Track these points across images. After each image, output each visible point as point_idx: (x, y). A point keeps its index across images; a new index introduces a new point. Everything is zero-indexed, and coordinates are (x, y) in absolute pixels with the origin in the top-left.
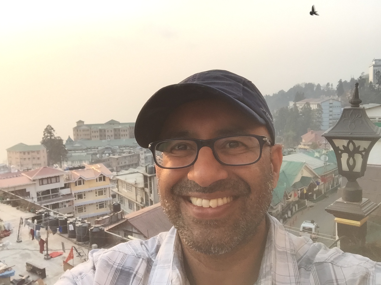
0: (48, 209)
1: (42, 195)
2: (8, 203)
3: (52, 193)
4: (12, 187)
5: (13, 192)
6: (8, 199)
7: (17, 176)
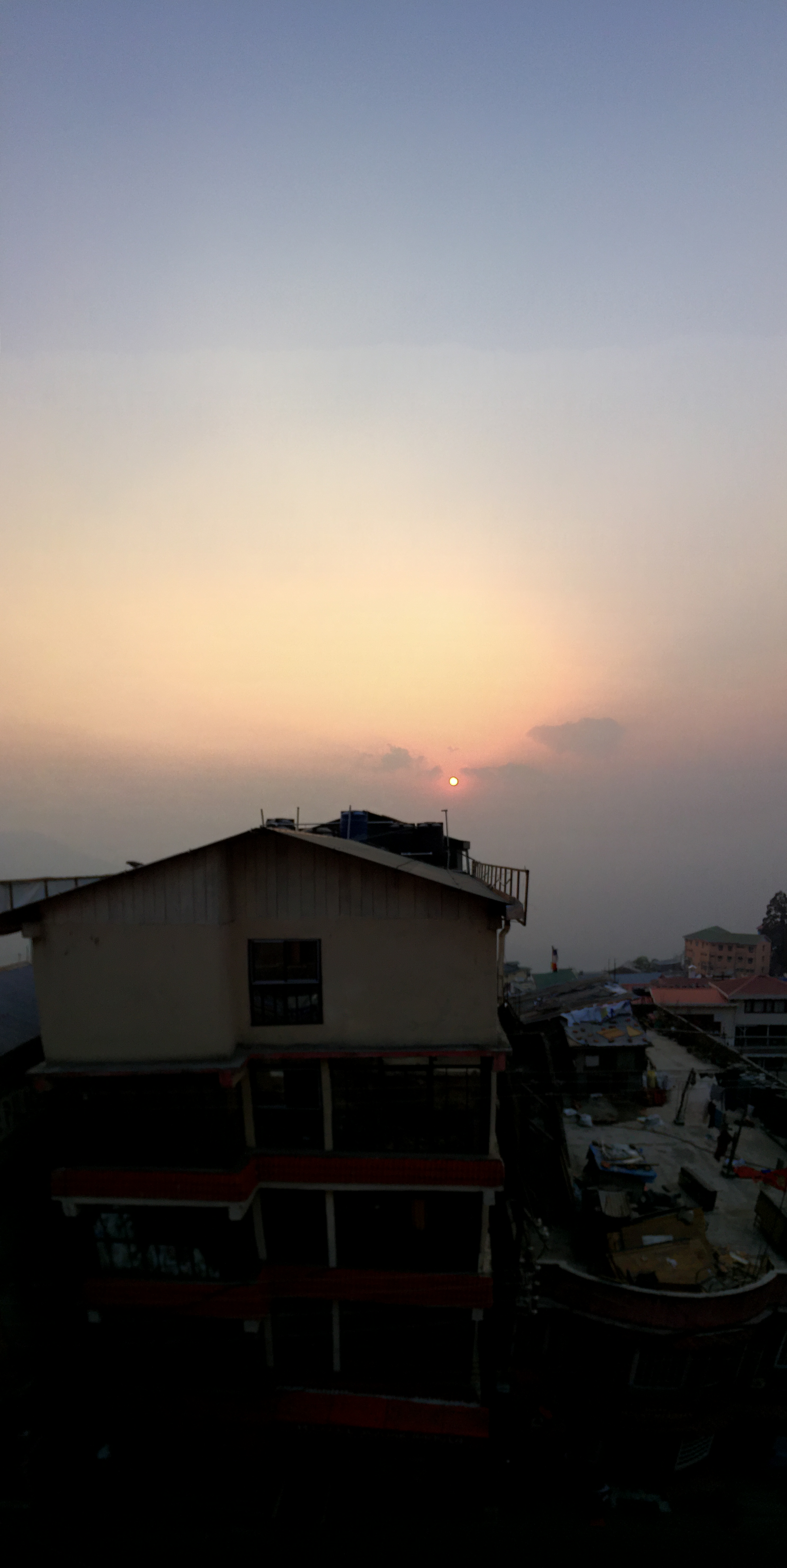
0: (754, 1064)
1: (746, 1035)
2: (670, 1036)
3: (770, 1034)
4: (683, 1007)
5: (684, 1016)
6: (673, 1029)
7: (697, 987)
